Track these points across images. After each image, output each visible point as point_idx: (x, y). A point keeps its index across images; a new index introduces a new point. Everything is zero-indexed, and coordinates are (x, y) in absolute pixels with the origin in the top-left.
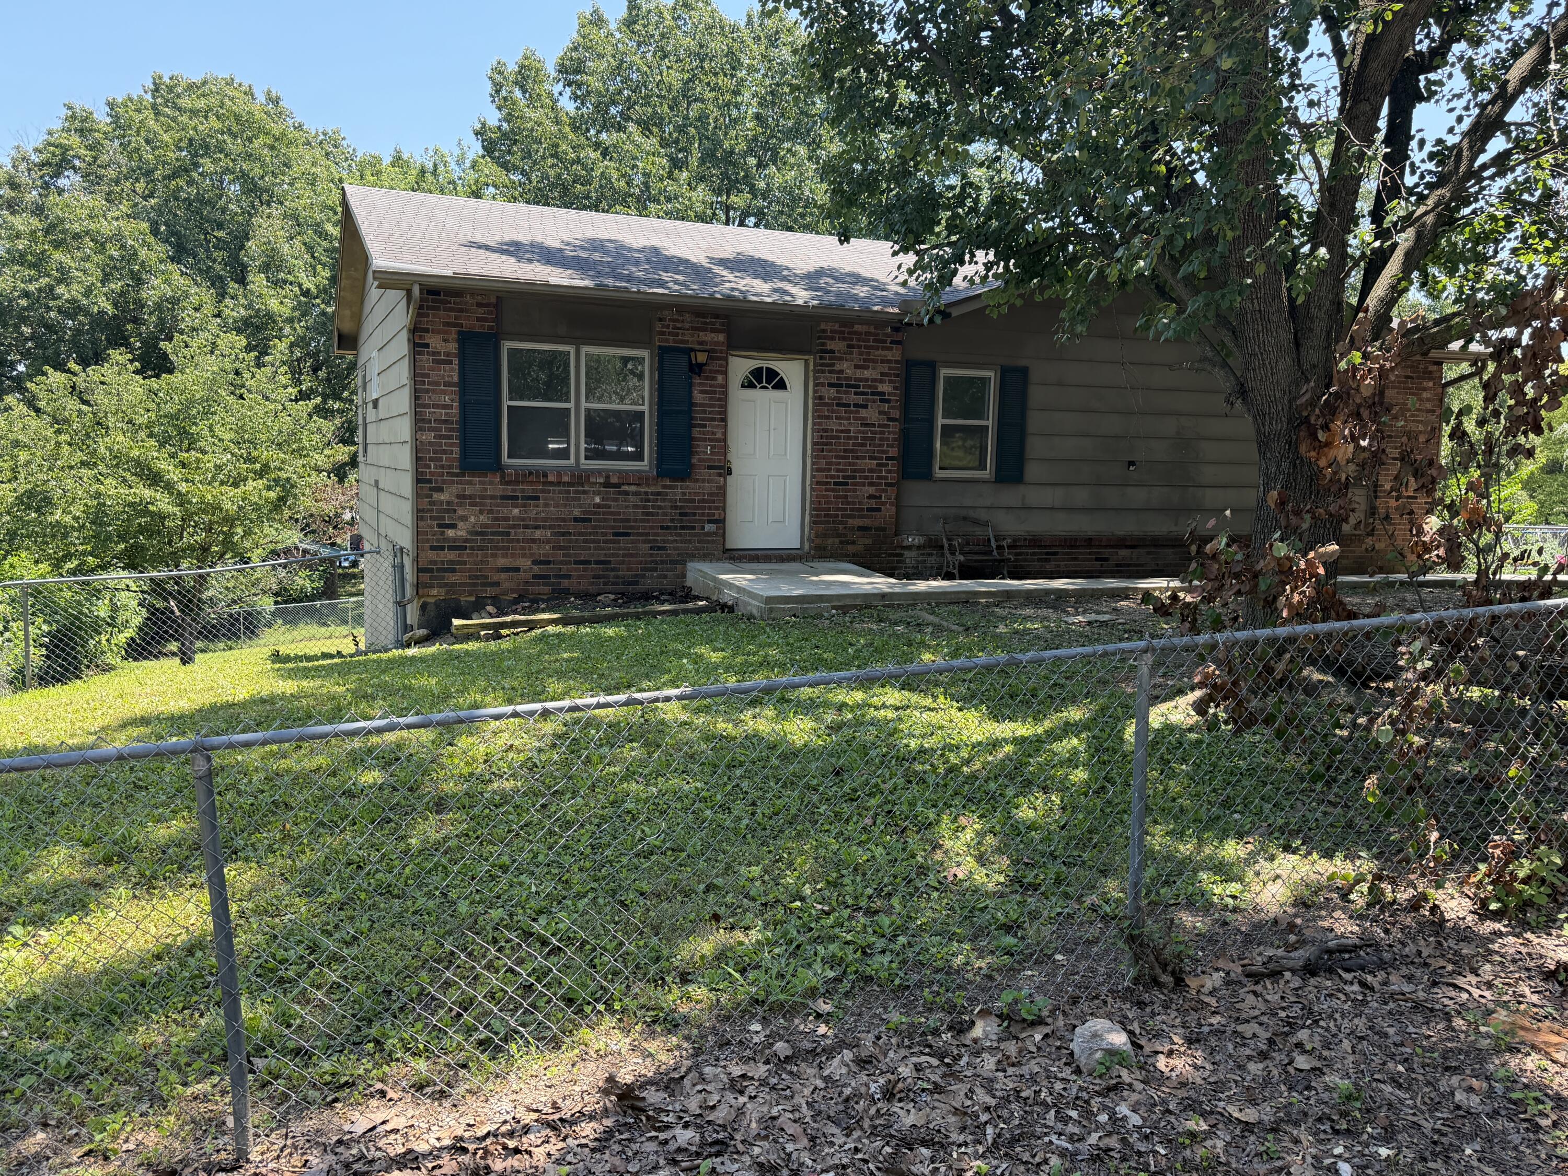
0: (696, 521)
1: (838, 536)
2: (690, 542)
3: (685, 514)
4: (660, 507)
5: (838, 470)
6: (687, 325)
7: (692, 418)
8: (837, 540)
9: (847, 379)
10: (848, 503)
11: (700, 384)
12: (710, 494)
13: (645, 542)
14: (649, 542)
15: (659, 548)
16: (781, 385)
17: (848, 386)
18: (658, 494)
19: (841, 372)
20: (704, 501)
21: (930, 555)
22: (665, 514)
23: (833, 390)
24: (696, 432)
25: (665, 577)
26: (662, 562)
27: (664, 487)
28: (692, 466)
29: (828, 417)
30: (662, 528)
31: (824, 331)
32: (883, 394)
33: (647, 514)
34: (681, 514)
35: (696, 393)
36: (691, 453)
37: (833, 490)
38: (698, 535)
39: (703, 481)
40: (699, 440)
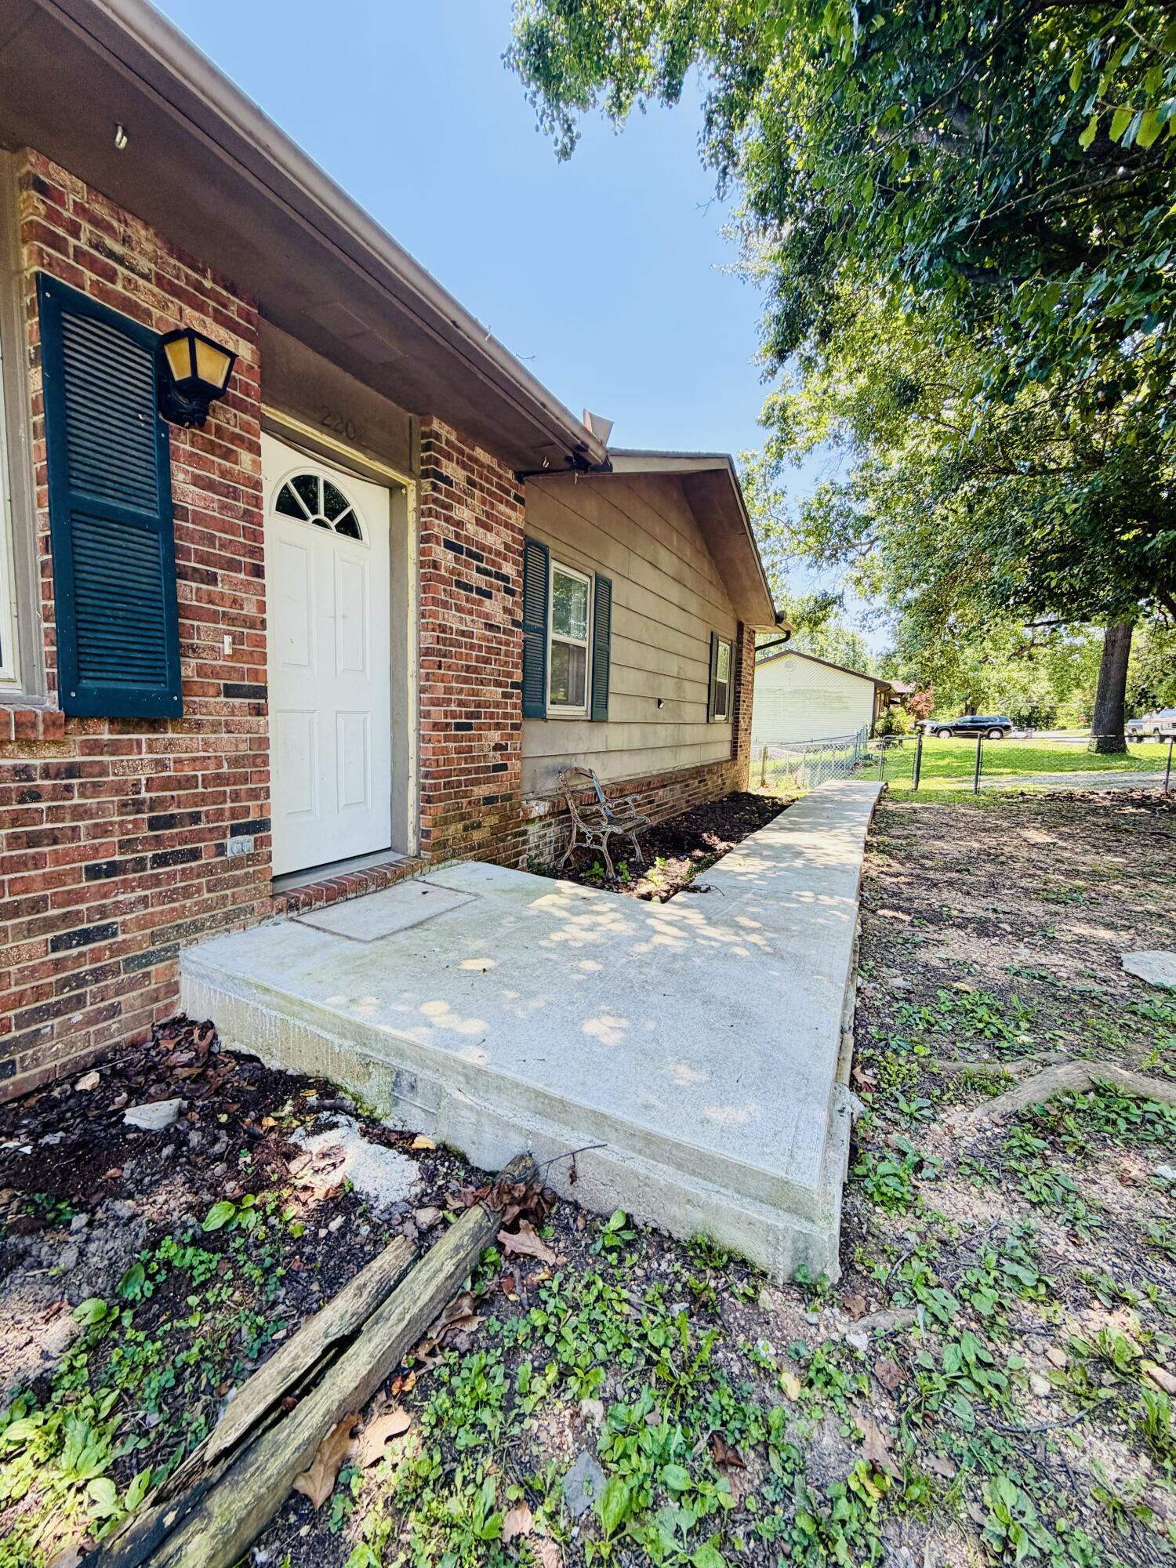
0: (199, 836)
1: (462, 818)
2: (186, 893)
3: (169, 822)
4: (80, 813)
5: (461, 703)
6: (145, 265)
7: (173, 551)
8: (460, 826)
9: (468, 539)
10: (473, 759)
11: (192, 459)
12: (235, 762)
13: (30, 930)
14: (49, 924)
15: (86, 937)
16: (350, 527)
17: (470, 554)
18: (72, 771)
19: (460, 524)
20: (219, 779)
21: (550, 825)
22: (102, 830)
23: (451, 555)
24: (188, 591)
25: (114, 1011)
26: (98, 975)
27: (93, 747)
28: (179, 686)
29: (445, 605)
30: (93, 872)
31: (438, 436)
32: (505, 579)
33: (33, 840)
34: (154, 824)
35: (180, 477)
36: (177, 651)
37: (455, 739)
38: (209, 870)
39: (215, 727)
40: (198, 613)
